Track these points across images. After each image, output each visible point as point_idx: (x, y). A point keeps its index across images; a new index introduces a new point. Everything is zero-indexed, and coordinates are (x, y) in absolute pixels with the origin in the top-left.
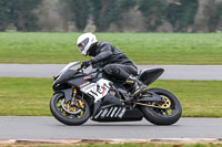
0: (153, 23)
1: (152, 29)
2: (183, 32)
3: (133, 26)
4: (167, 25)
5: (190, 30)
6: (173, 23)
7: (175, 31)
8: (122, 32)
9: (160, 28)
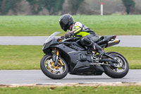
0: (36, 9)
1: (36, 13)
2: (55, 15)
3: (23, 11)
4: (45, 10)
5: (60, 14)
6: (49, 9)
7: (50, 15)
8: (16, 15)
9: (41, 12)
